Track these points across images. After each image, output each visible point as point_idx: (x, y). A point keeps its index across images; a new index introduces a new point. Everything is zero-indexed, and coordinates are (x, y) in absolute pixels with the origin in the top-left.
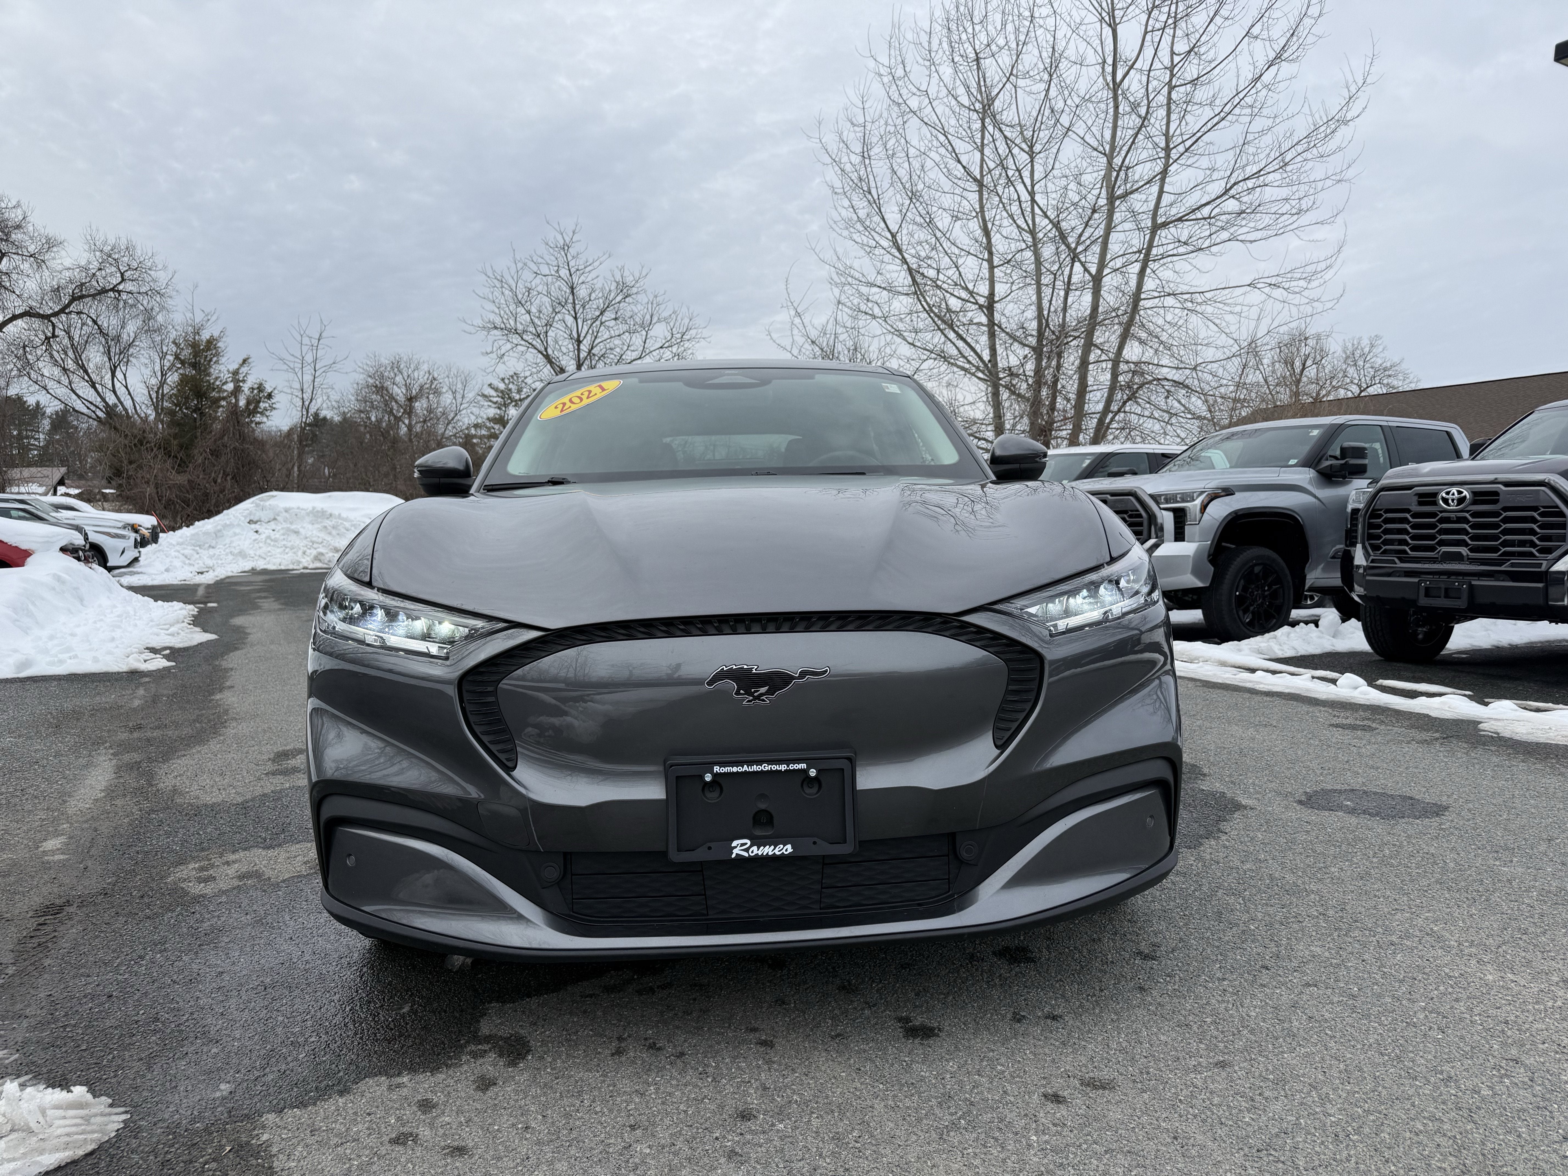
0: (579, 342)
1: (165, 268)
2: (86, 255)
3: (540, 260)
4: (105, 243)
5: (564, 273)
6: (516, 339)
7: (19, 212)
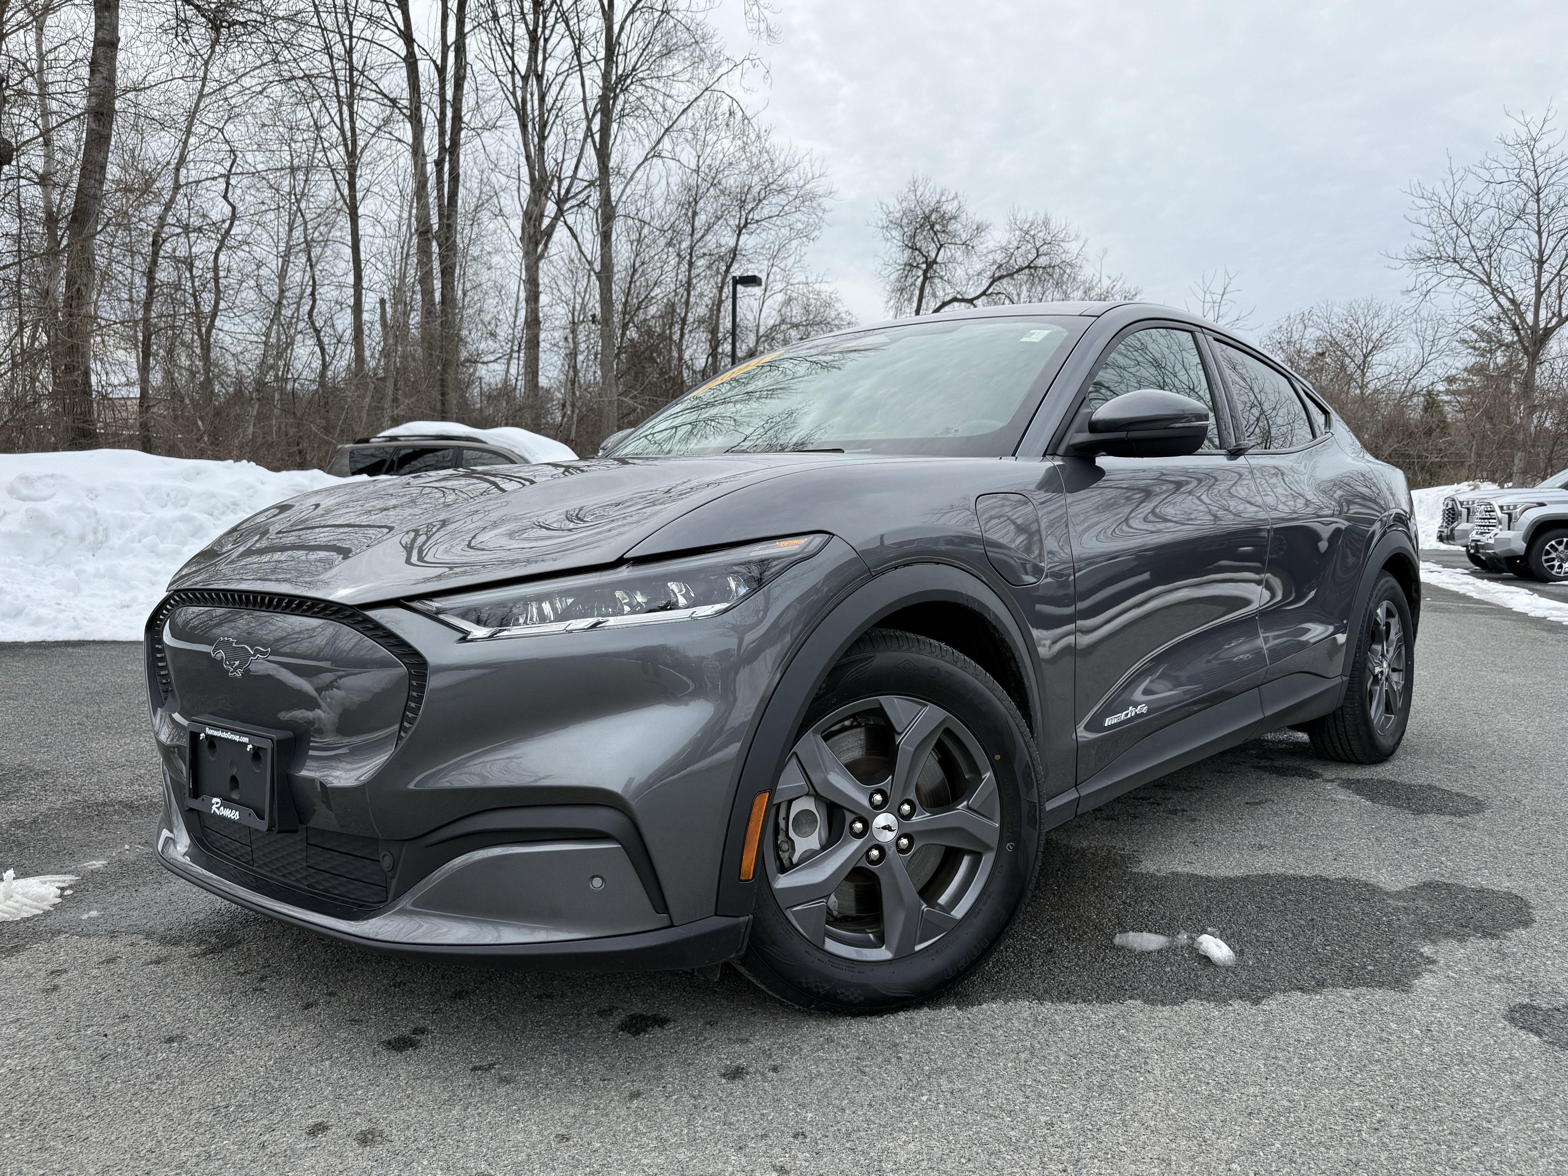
0: (1541, 262)
1: (1077, 237)
2: (1007, 236)
3: (1494, 165)
4: (1025, 222)
5: (1528, 175)
6: (1450, 269)
7: (956, 202)
